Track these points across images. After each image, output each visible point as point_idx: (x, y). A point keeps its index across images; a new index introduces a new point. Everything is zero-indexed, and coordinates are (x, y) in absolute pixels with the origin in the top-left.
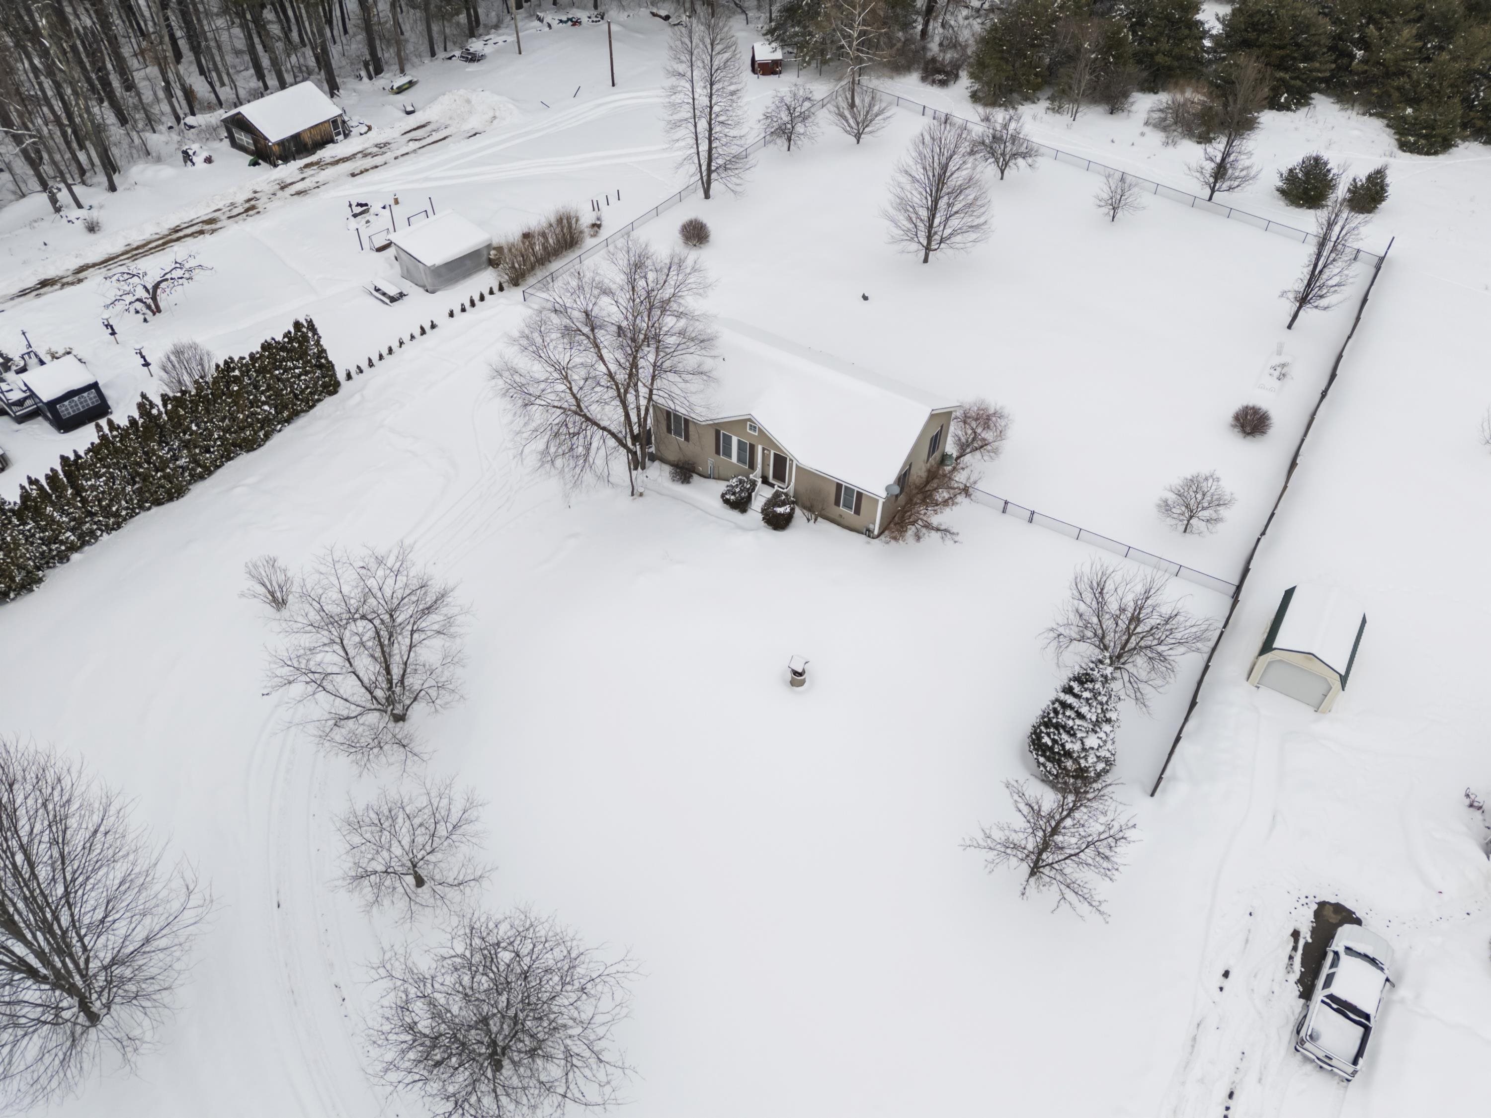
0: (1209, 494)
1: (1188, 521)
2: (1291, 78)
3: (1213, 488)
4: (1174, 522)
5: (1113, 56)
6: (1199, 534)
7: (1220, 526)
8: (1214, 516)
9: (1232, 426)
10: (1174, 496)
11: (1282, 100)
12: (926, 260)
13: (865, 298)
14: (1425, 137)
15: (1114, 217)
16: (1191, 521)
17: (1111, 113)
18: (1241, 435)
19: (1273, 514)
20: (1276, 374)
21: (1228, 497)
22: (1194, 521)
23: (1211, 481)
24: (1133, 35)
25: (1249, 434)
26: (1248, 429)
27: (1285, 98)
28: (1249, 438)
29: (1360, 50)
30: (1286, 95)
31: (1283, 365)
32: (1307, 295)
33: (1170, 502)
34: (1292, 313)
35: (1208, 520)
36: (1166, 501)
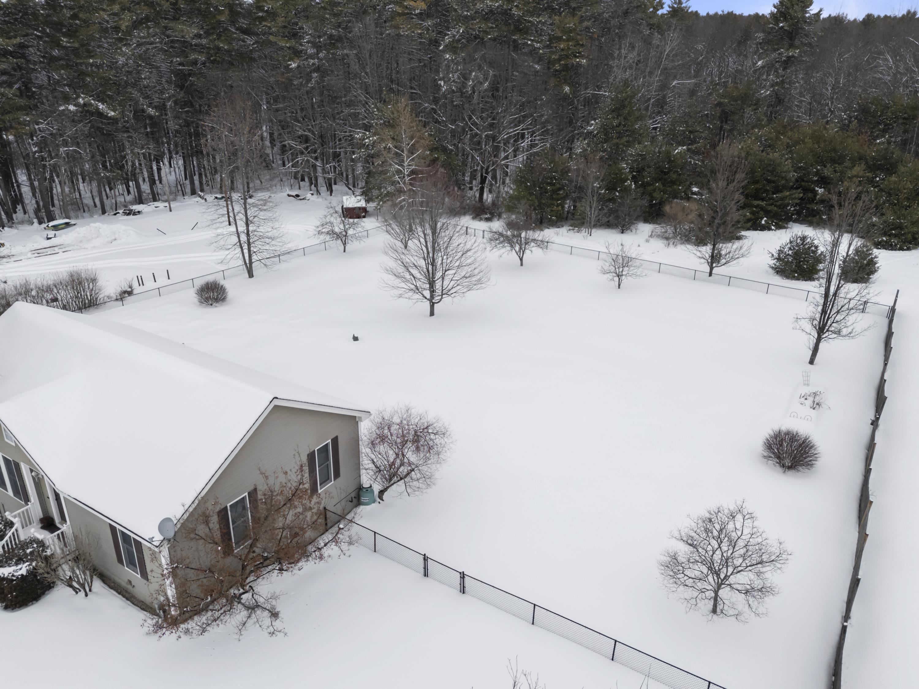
0: (741, 543)
1: (716, 593)
2: (766, 205)
3: (746, 531)
4: (690, 593)
5: (619, 192)
6: (737, 616)
7: (769, 600)
8: (758, 584)
9: (765, 457)
10: (687, 549)
11: (763, 222)
12: (432, 314)
13: (356, 339)
14: (895, 236)
15: (619, 285)
16: (721, 592)
17: (622, 233)
18: (779, 468)
19: (855, 582)
20: (809, 402)
21: (775, 549)
22: (724, 593)
23: (739, 517)
24: (635, 184)
25: (790, 468)
26: (788, 463)
27: (765, 221)
28: (790, 473)
29: (821, 188)
30: (765, 219)
31: (815, 394)
32: (825, 325)
33: (681, 559)
34: (812, 346)
35: (747, 592)
36: (674, 557)
